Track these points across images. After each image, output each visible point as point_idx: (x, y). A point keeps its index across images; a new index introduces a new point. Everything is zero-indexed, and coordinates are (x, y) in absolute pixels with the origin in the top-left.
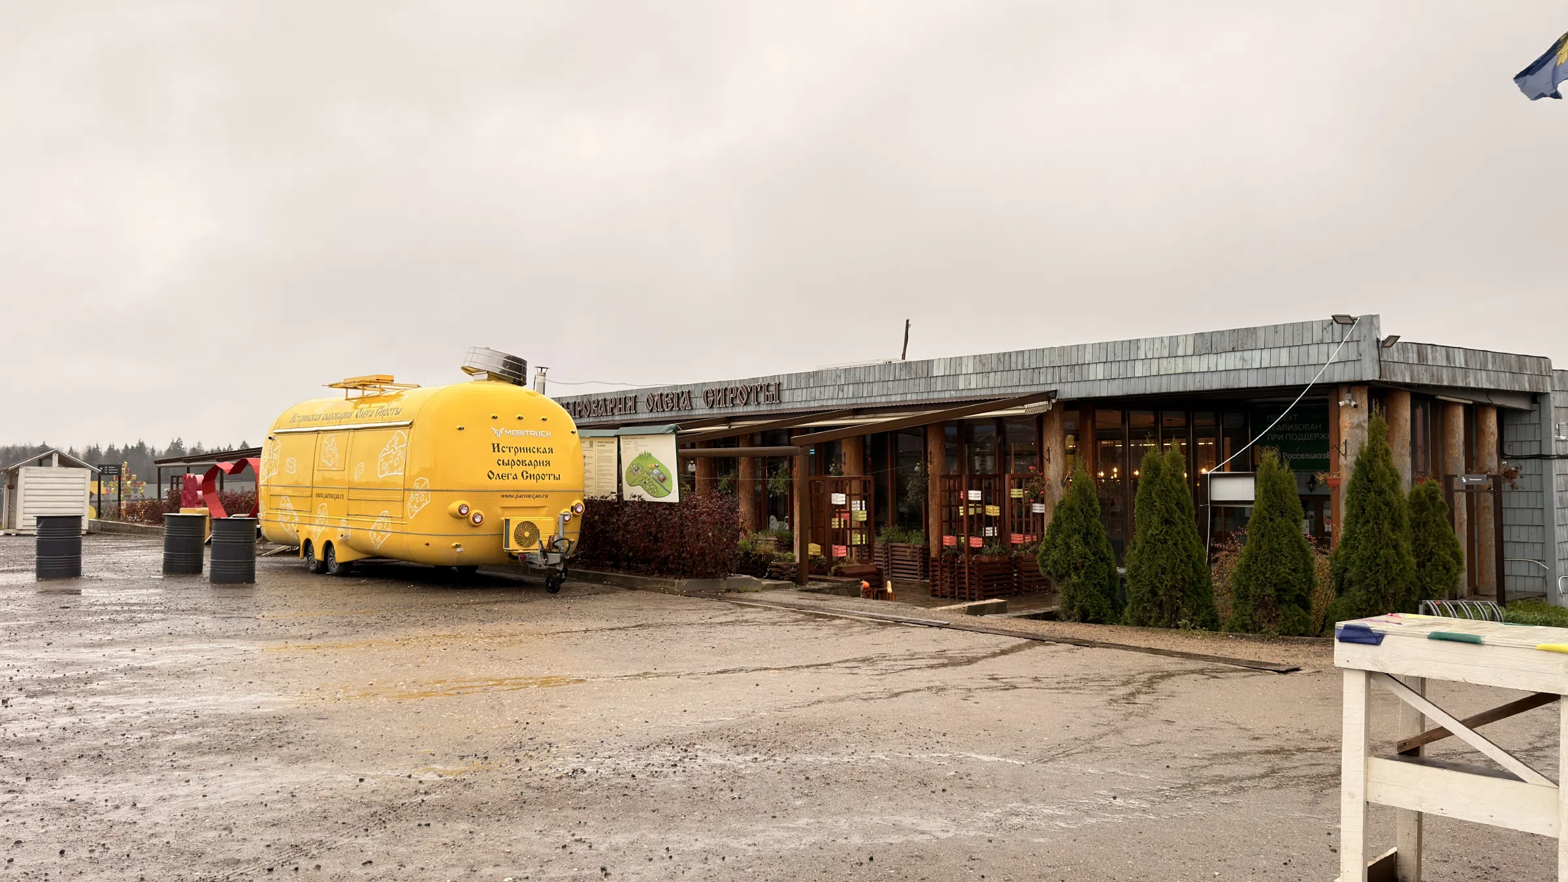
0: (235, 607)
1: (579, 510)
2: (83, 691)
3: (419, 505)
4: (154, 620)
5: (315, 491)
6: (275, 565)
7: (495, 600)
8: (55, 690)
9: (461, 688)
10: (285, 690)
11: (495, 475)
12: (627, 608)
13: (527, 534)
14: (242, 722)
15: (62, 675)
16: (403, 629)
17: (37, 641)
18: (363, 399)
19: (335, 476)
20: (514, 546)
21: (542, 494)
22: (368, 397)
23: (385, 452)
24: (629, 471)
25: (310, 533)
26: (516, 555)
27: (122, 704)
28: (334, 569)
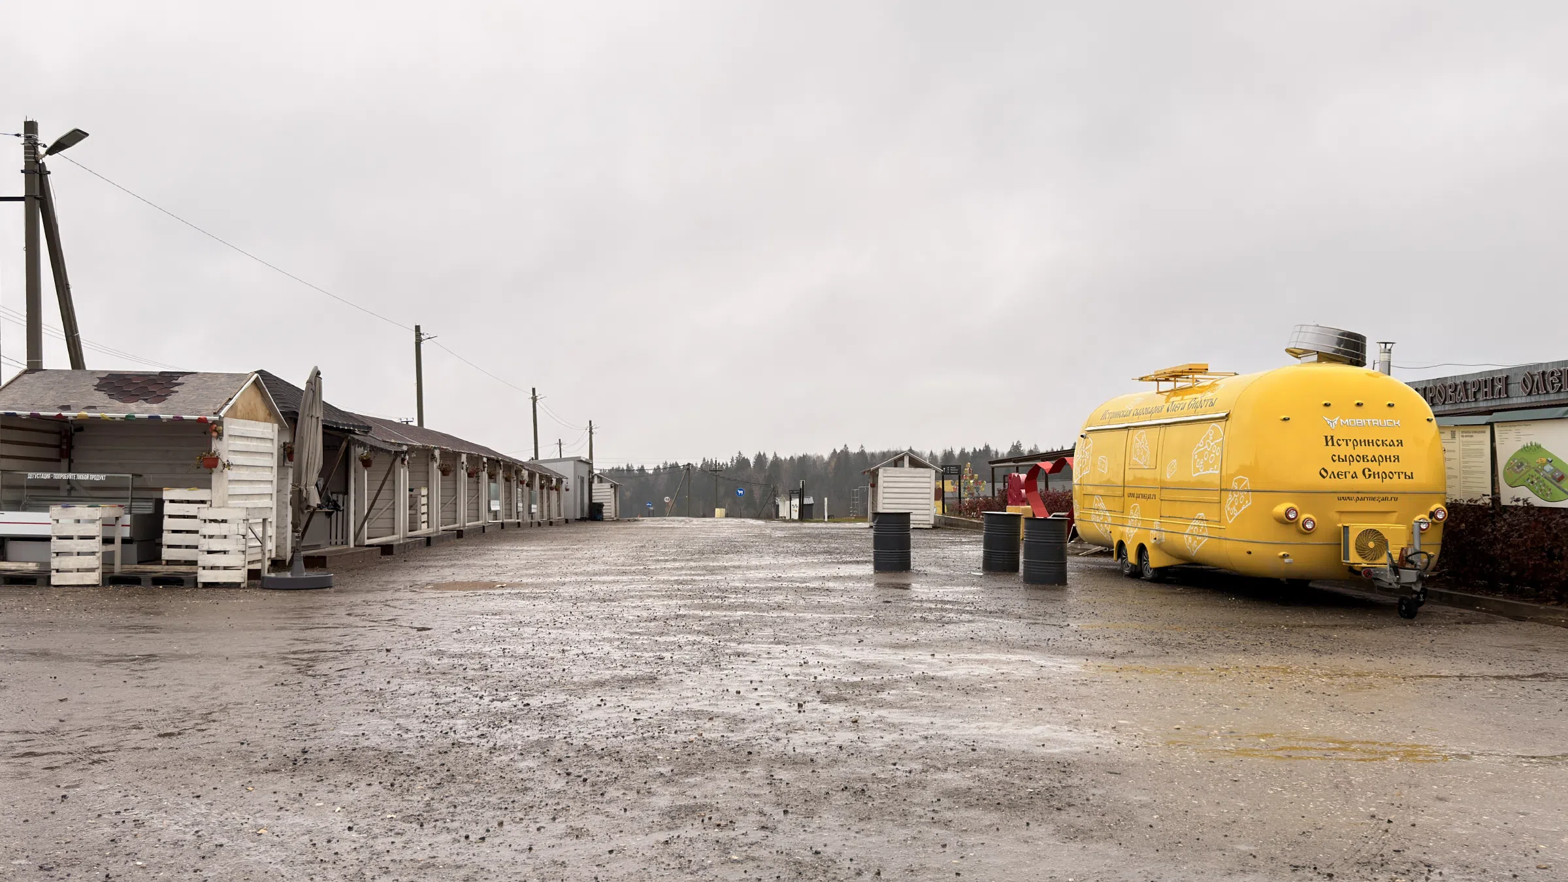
0: (1041, 611)
1: (1440, 516)
2: (871, 701)
3: (1239, 508)
4: (962, 621)
5: (1127, 491)
6: (1089, 566)
7: (1334, 623)
8: (848, 697)
9: (1292, 748)
10: (1075, 724)
11: (1330, 473)
12: (1515, 646)
13: (1371, 545)
14: (1021, 764)
15: (859, 679)
16: (1220, 655)
17: (851, 637)
18: (1174, 391)
19: (1148, 475)
20: (1354, 558)
21: (1390, 496)
22: (1181, 389)
23: (1199, 448)
24: (1509, 466)
25: (1122, 534)
26: (1359, 570)
27: (904, 721)
28: (1149, 574)
